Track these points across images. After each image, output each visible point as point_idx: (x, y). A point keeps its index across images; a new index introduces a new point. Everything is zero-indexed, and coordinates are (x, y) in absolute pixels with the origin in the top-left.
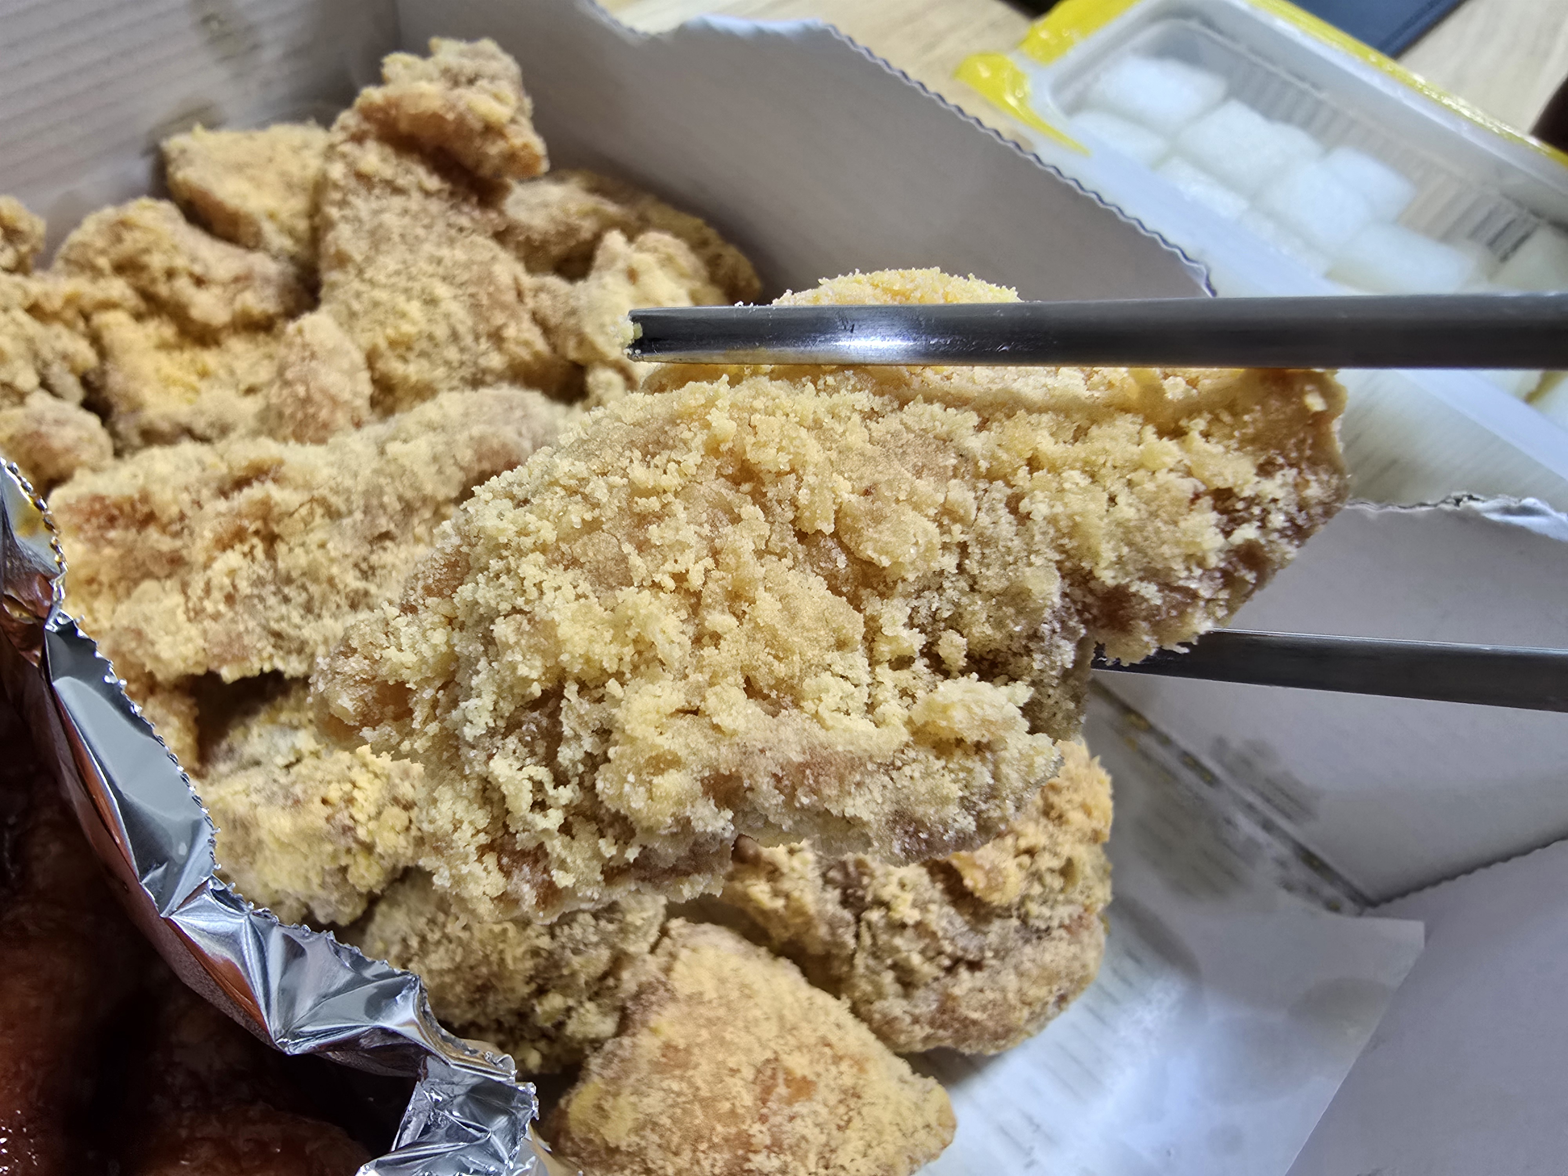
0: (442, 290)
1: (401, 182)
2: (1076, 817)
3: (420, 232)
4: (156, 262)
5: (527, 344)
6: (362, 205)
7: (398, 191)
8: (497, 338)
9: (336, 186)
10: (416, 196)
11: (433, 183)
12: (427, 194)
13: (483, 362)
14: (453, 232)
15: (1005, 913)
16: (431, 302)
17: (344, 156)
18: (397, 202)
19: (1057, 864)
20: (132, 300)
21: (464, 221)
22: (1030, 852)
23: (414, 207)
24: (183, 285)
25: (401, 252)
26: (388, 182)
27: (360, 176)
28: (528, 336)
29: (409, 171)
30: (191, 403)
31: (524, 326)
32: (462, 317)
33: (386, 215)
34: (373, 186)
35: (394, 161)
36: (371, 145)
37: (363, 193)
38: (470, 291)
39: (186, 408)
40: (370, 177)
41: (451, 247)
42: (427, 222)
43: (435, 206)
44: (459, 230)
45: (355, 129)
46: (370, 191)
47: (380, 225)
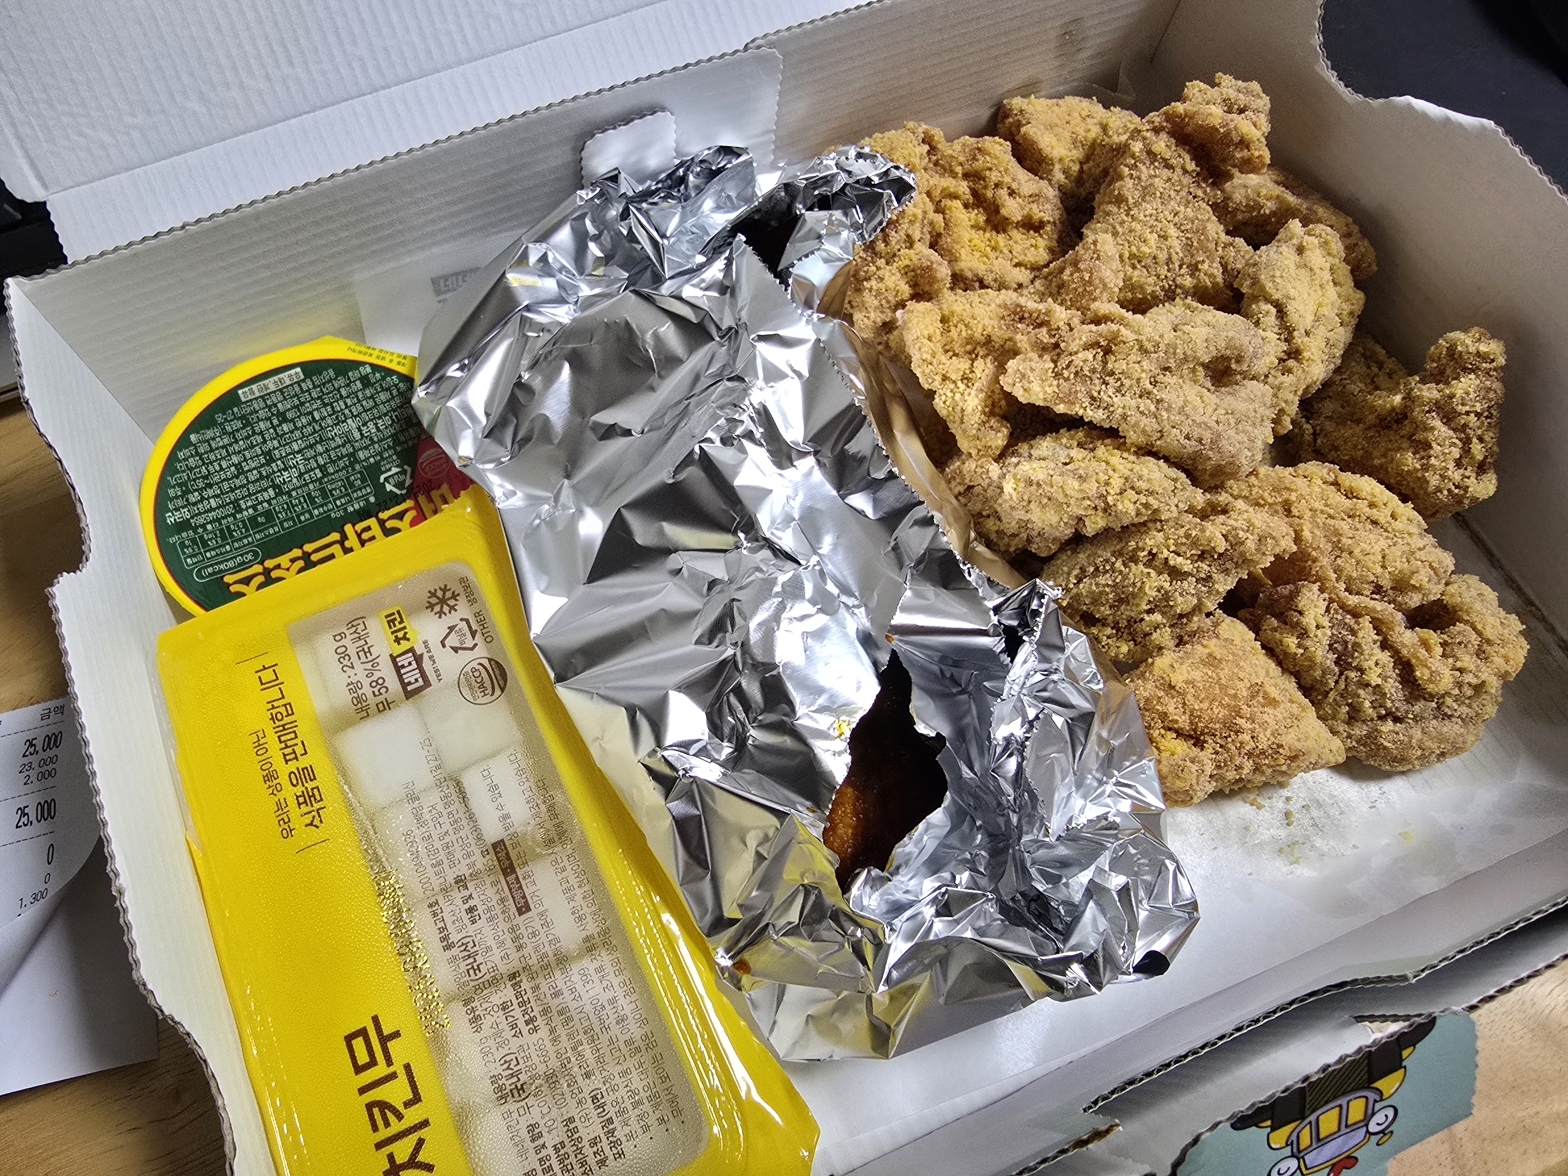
0: (1172, 232)
1: (1172, 161)
2: (1499, 661)
3: (1172, 193)
4: (994, 177)
5: (1211, 276)
6: (1145, 171)
7: (1169, 166)
8: (1194, 269)
9: (1133, 156)
10: (1179, 171)
11: (1191, 166)
12: (1185, 171)
13: (1179, 280)
14: (1190, 198)
15: (1431, 697)
16: (1165, 237)
17: (1144, 138)
18: (1166, 173)
19: (1474, 681)
20: (968, 197)
21: (1200, 193)
22: (1461, 671)
23: (1175, 178)
24: (1003, 193)
25: (1157, 203)
26: (1165, 160)
27: (1150, 153)
28: (1215, 272)
29: (1180, 156)
30: (985, 264)
31: (1215, 265)
32: (1178, 250)
33: (1157, 180)
34: (1156, 160)
35: (1174, 148)
36: (1164, 136)
37: (1148, 163)
38: (1189, 235)
39: (983, 267)
40: (1155, 155)
41: (1186, 207)
42: (1178, 188)
43: (1187, 180)
44: (1194, 197)
45: (1157, 124)
46: (1152, 163)
47: (1151, 185)
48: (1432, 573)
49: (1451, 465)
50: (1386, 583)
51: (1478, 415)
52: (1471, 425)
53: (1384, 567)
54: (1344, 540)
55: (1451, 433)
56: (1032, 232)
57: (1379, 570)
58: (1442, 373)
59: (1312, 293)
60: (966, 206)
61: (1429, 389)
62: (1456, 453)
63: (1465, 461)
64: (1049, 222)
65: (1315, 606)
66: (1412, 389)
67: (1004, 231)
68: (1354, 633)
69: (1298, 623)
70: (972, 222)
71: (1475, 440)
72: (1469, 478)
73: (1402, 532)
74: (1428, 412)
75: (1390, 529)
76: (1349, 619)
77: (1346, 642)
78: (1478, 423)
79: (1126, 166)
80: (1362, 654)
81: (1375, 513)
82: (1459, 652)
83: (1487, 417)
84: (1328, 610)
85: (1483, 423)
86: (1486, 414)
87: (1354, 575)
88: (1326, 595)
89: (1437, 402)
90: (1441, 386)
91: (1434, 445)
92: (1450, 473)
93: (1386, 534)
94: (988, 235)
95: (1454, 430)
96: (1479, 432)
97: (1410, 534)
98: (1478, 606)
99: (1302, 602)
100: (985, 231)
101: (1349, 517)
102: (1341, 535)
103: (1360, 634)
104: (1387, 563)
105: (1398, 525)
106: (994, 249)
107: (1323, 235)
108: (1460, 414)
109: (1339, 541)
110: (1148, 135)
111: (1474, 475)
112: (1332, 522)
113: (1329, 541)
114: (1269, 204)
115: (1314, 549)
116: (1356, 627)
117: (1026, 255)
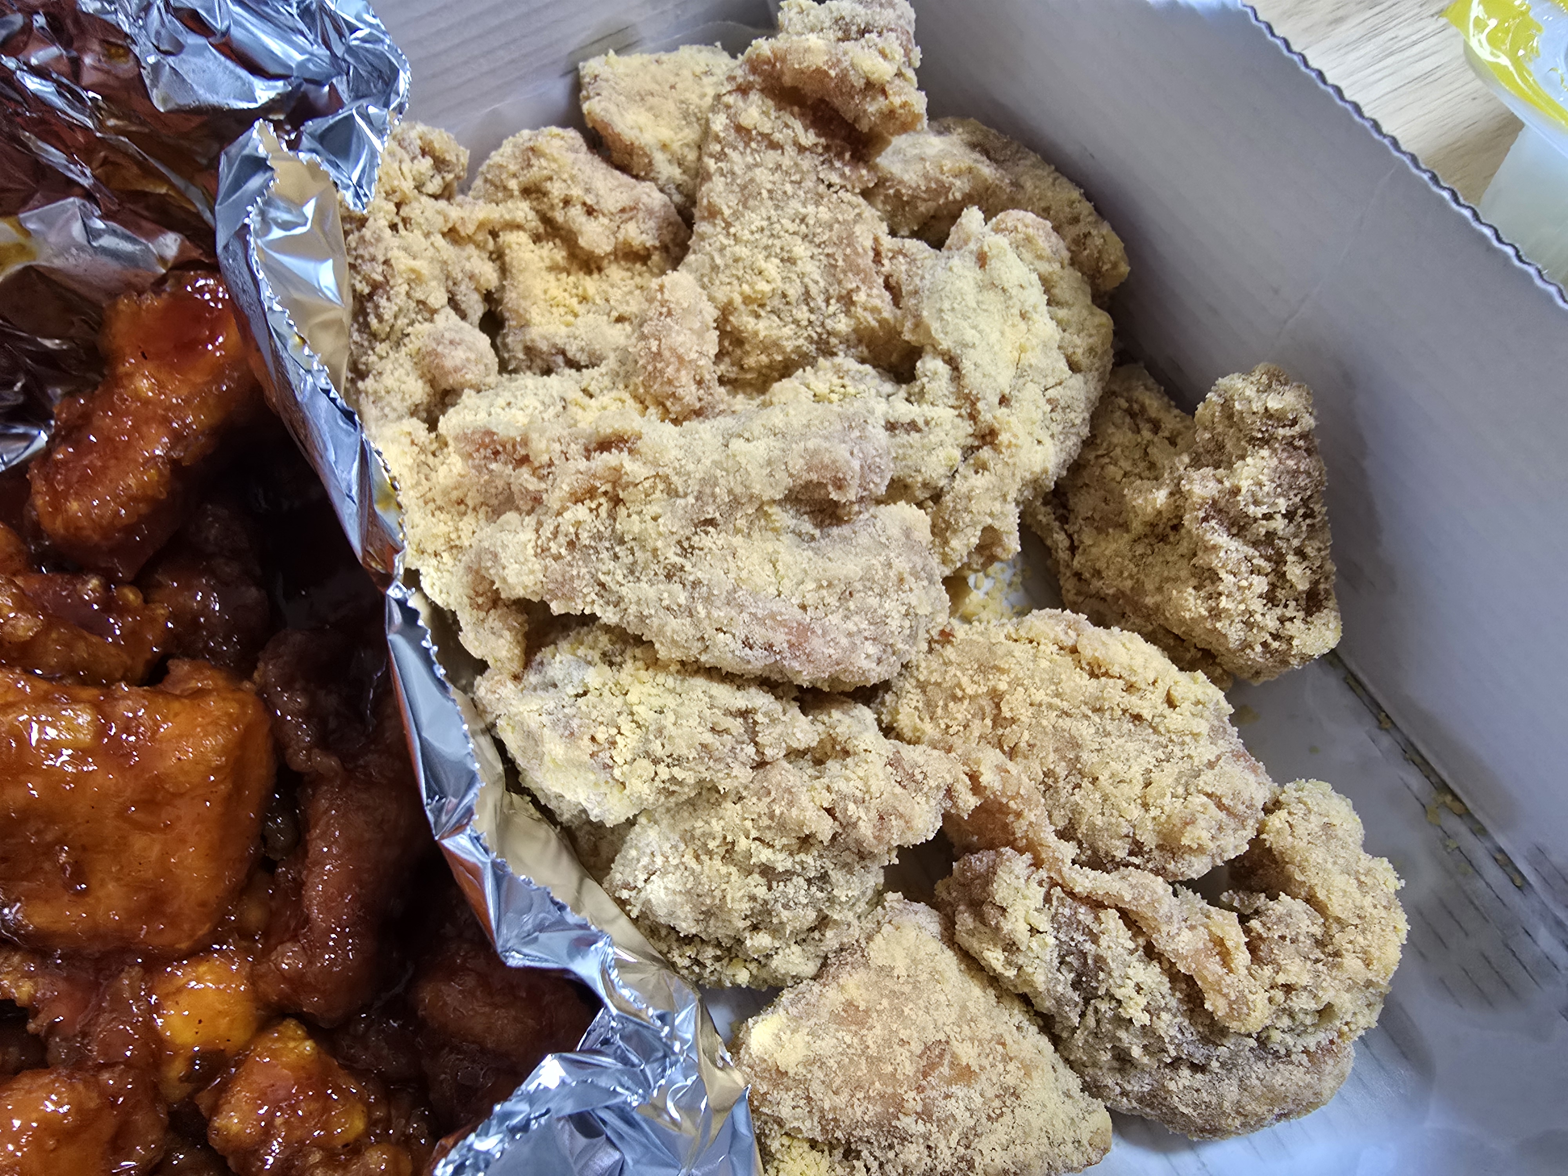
0: (801, 250)
1: (777, 137)
2: (1353, 962)
3: (789, 188)
4: (560, 189)
5: (875, 310)
6: (738, 160)
7: (774, 145)
8: (847, 301)
9: (717, 137)
10: (790, 150)
11: (809, 138)
12: (802, 149)
13: (830, 324)
14: (822, 188)
16: (790, 261)
17: (728, 107)
18: (772, 156)
19: (1314, 1006)
20: (533, 222)
21: (835, 178)
22: (1288, 988)
23: (786, 162)
24: (576, 213)
25: (768, 208)
26: (766, 136)
27: (739, 129)
28: (877, 302)
29: (787, 126)
30: (568, 325)
31: (875, 291)
32: (817, 277)
33: (758, 171)
34: (751, 139)
35: (773, 114)
36: (755, 97)
37: (741, 146)
38: (829, 250)
39: (563, 330)
40: (749, 131)
41: (817, 204)
42: (796, 177)
43: (806, 162)
44: (830, 186)
45: (740, 80)
46: (747, 145)
47: (752, 180)
48: (1222, 815)
49: (1257, 605)
50: (1149, 839)
51: (1289, 516)
52: (1280, 533)
53: (1145, 806)
54: (1085, 756)
55: (1250, 551)
56: (638, 266)
57: (1135, 812)
58: (1221, 447)
59: (1008, 330)
60: (537, 239)
61: (1203, 478)
62: (1261, 584)
63: (1280, 594)
64: (655, 248)
65: (1025, 897)
66: (1181, 478)
67: (600, 270)
68: (1094, 939)
69: (997, 929)
70: (548, 263)
71: (1290, 558)
72: (1291, 619)
73: (1182, 733)
74: (1205, 519)
75: (1162, 729)
76: (1084, 914)
77: (1084, 955)
78: (1292, 528)
79: (711, 156)
80: (1110, 974)
81: (1134, 703)
82: (1283, 954)
83: (1305, 516)
84: (1048, 899)
85: (1299, 526)
86: (1301, 512)
87: (1099, 821)
88: (1043, 874)
89: (1215, 502)
90: (1221, 472)
91: (1223, 574)
92: (1258, 617)
93: (1154, 738)
94: (572, 279)
95: (1255, 544)
96: (1296, 543)
97: (1195, 736)
98: (1317, 855)
99: (1001, 892)
100: (569, 274)
101: (1096, 710)
102: (1079, 746)
103: (1104, 941)
104: (1150, 801)
105: (1175, 720)
106: (584, 299)
107: (1020, 227)
108: (1256, 520)
109: (1078, 758)
110: (730, 99)
111: (1301, 614)
112: (1065, 723)
113: (1063, 758)
114: (958, 183)
115: (1013, 798)
116: (1095, 928)
117: (628, 303)
